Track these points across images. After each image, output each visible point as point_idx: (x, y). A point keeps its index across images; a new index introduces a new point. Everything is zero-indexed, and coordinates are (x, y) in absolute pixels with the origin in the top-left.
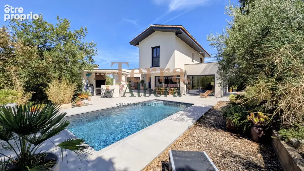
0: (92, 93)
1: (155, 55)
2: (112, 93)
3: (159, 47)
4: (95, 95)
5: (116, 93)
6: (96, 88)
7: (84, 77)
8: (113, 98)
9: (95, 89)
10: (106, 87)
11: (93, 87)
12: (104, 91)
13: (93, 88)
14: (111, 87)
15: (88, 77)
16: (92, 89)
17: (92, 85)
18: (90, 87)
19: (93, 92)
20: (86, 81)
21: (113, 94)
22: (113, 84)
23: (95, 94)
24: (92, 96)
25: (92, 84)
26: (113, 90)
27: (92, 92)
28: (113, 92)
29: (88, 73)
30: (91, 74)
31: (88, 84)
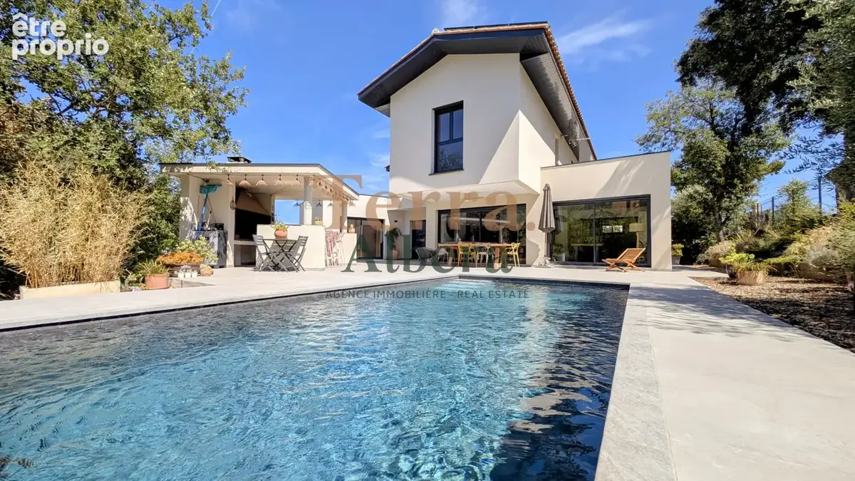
0: (222, 254)
1: (444, 137)
2: (300, 252)
3: (459, 106)
4: (230, 266)
5: (313, 255)
6: (235, 239)
7: (190, 194)
8: (301, 272)
9: (231, 242)
10: (277, 230)
11: (225, 235)
12: (269, 244)
13: (223, 237)
14: (292, 234)
15: (205, 195)
16: (219, 243)
17: (220, 227)
18: (211, 235)
19: (222, 252)
20: (197, 211)
21: (301, 256)
22: (302, 223)
23: (230, 260)
24: (220, 267)
25: (219, 222)
26: (303, 241)
27: (219, 254)
28: (301, 248)
29: (207, 181)
30: (221, 185)
31: (203, 224)
